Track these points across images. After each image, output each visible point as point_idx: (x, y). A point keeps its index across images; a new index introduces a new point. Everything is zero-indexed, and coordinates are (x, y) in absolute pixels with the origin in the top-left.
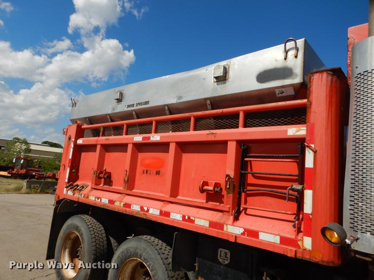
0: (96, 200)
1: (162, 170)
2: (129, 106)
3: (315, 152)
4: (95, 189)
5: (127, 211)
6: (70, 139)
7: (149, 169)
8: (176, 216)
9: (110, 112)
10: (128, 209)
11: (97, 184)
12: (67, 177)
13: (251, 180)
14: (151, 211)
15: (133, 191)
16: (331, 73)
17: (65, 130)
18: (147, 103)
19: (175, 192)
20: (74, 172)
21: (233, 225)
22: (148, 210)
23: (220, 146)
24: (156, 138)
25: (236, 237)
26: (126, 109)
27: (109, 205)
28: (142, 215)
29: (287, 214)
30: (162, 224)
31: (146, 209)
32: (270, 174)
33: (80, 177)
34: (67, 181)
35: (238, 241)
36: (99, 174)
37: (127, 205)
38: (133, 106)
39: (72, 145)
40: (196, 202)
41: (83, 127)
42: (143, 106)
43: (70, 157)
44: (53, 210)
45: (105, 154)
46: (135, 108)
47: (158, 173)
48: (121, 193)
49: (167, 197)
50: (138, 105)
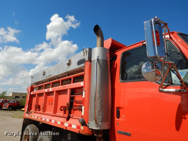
3: (85, 91)
4: (35, 113)
6: (28, 92)
8: (53, 121)
9: (41, 80)
10: (41, 120)
11: (36, 111)
12: (27, 108)
15: (45, 112)
16: (90, 61)
17: (27, 89)
19: (55, 111)
20: (30, 106)
21: (66, 123)
22: (46, 120)
24: (51, 90)
25: (66, 127)
27: (37, 119)
28: (45, 122)
29: (79, 116)
30: (49, 125)
32: (79, 101)
33: (32, 108)
34: (27, 110)
35: (67, 129)
36: (36, 106)
37: (41, 118)
39: (29, 95)
40: (59, 115)
41: (33, 87)
43: (28, 100)
44: (22, 123)
45: (39, 98)
47: (52, 104)
48: (41, 114)
49: (52, 114)
50: (48, 76)
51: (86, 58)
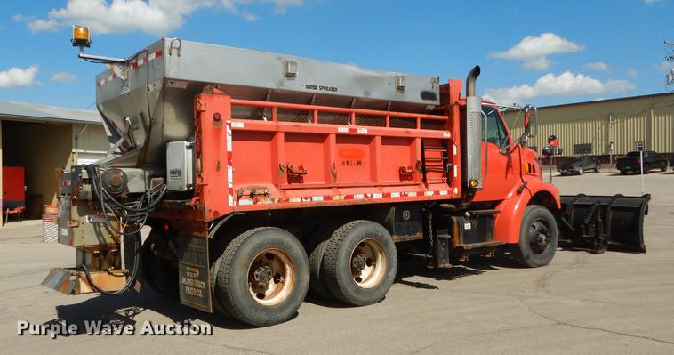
0: (304, 200)
1: (363, 161)
2: (308, 87)
5: (351, 202)
7: (349, 160)
10: (351, 200)
12: (230, 179)
13: (426, 164)
14: (375, 196)
18: (334, 89)
19: (373, 176)
21: (428, 191)
22: (372, 196)
23: (409, 141)
25: (429, 198)
26: (304, 89)
27: (326, 201)
28: (368, 202)
31: (369, 195)
34: (230, 185)
36: (289, 171)
37: (350, 197)
38: (315, 88)
42: (330, 92)
46: (318, 91)
47: (359, 163)
49: (368, 182)
50: (321, 88)
51: (437, 92)
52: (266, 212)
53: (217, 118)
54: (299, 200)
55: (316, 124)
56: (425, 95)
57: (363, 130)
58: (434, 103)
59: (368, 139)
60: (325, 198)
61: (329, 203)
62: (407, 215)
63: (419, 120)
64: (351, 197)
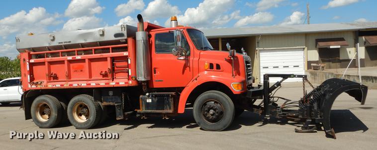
0: (53, 86)
1: (83, 69)
2: (59, 43)
3: (130, 59)
4: (49, 82)
5: (72, 87)
7: (77, 70)
8: (93, 84)
9: (47, 45)
11: (49, 80)
12: (29, 79)
13: (116, 68)
14: (83, 85)
15: (71, 79)
18: (70, 42)
19: (90, 76)
21: (112, 82)
23: (105, 59)
25: (113, 85)
26: (58, 44)
28: (79, 87)
29: (125, 76)
31: (80, 84)
32: (121, 66)
34: (29, 81)
36: (51, 75)
38: (62, 43)
39: (28, 63)
41: (31, 53)
42: (68, 44)
43: (28, 70)
45: (50, 66)
46: (63, 44)
47: (81, 71)
48: (65, 81)
49: (88, 79)
50: (64, 43)
51: (125, 32)
52: (40, 90)
53: (24, 60)
54: (51, 86)
55: (61, 57)
56: (116, 35)
57: (78, 57)
58: (123, 38)
59: (83, 61)
60: (61, 85)
61: (62, 87)
62: (111, 93)
63: (111, 49)
64: (72, 85)
